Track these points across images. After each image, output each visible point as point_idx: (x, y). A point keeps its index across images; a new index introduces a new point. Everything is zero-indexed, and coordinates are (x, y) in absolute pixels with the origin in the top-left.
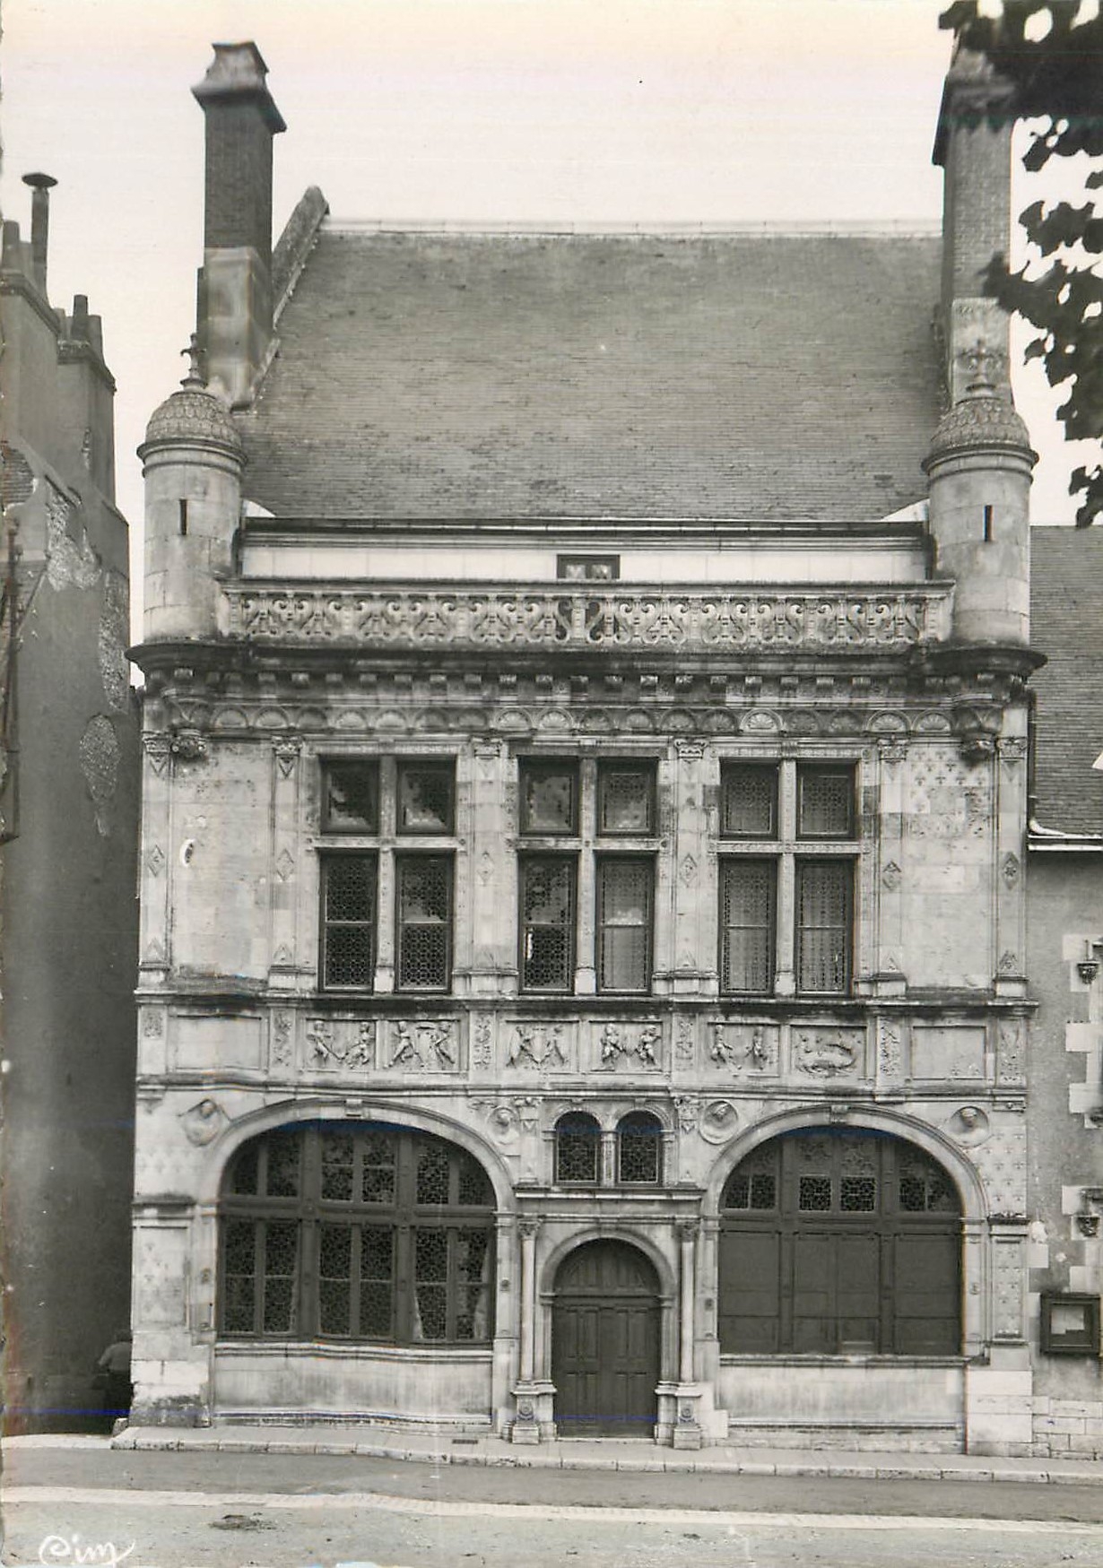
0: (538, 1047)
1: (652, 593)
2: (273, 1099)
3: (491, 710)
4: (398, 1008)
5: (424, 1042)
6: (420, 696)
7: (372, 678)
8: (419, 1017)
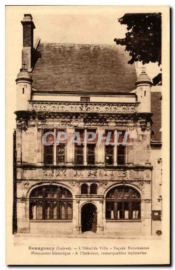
0: (79, 174)
1: (95, 104)
2: (38, 182)
3: (71, 122)
4: (57, 167)
5: (61, 173)
6: (61, 120)
7: (53, 117)
8: (60, 169)
